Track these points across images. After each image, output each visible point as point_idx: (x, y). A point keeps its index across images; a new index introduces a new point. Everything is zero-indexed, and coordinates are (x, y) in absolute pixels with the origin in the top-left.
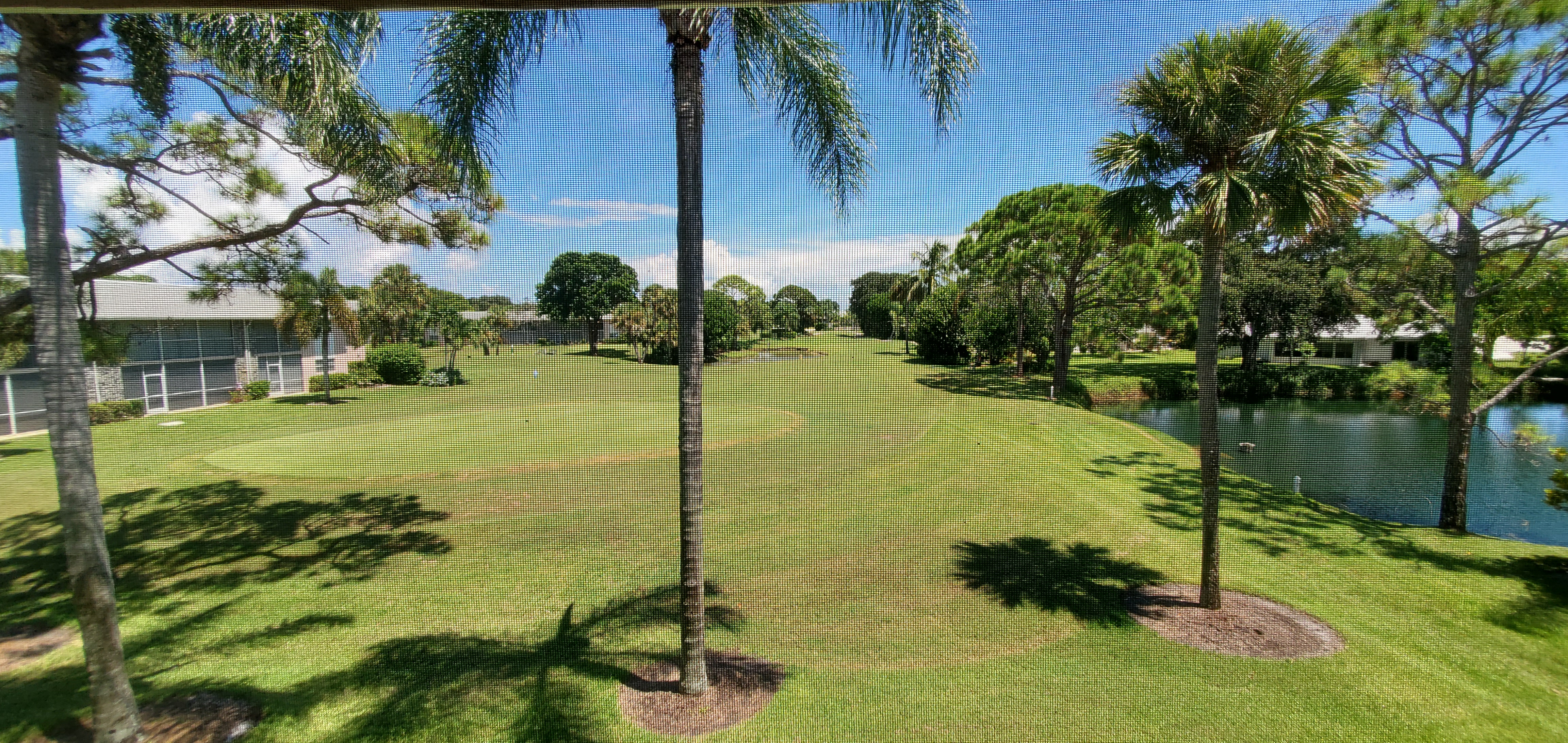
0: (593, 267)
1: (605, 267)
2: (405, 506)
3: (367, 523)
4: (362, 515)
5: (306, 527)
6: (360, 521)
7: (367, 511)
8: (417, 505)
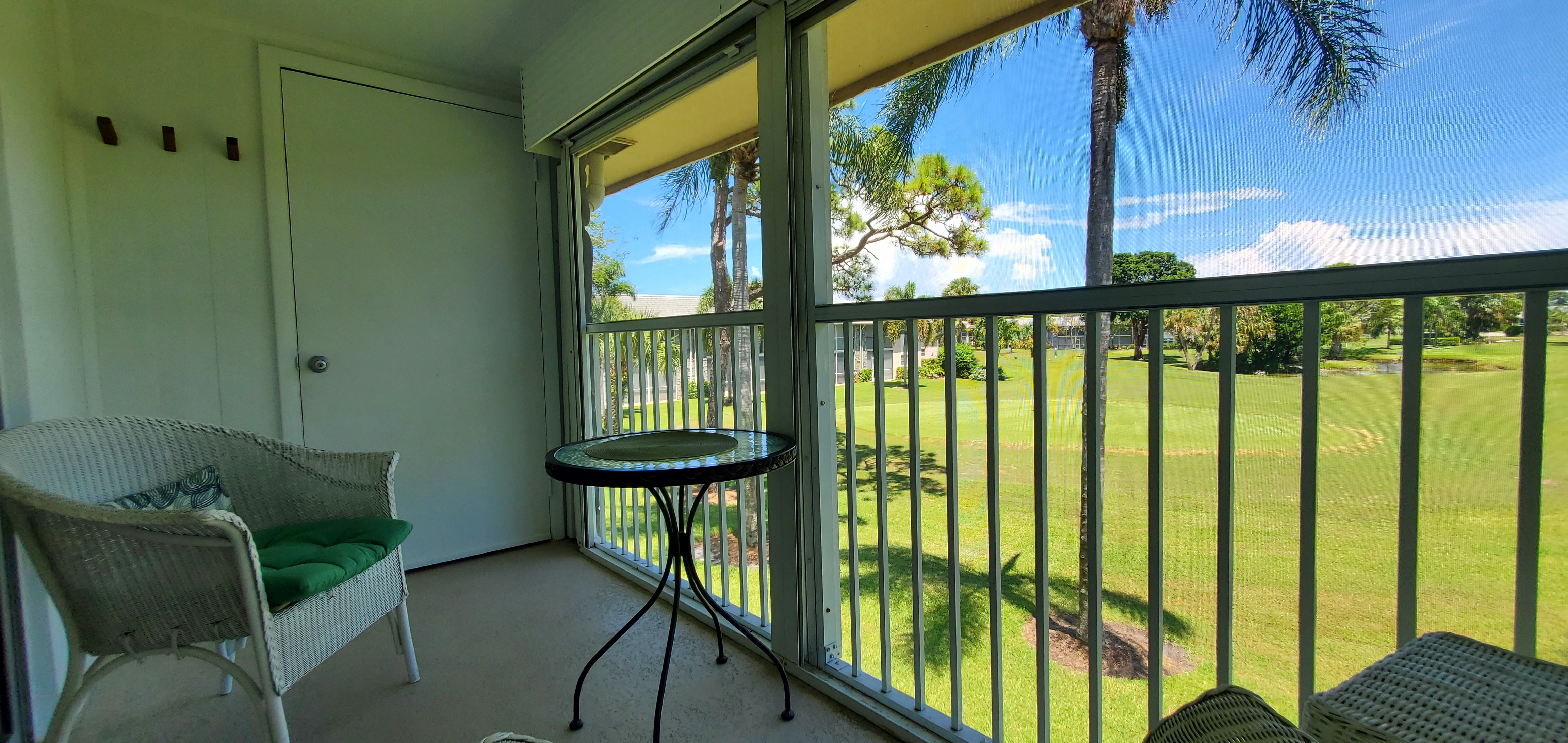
0: (1142, 267)
1: (1157, 266)
2: (926, 460)
3: (900, 467)
4: (898, 460)
5: (866, 462)
6: (898, 464)
7: (902, 459)
8: (933, 460)
